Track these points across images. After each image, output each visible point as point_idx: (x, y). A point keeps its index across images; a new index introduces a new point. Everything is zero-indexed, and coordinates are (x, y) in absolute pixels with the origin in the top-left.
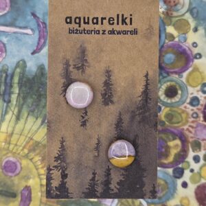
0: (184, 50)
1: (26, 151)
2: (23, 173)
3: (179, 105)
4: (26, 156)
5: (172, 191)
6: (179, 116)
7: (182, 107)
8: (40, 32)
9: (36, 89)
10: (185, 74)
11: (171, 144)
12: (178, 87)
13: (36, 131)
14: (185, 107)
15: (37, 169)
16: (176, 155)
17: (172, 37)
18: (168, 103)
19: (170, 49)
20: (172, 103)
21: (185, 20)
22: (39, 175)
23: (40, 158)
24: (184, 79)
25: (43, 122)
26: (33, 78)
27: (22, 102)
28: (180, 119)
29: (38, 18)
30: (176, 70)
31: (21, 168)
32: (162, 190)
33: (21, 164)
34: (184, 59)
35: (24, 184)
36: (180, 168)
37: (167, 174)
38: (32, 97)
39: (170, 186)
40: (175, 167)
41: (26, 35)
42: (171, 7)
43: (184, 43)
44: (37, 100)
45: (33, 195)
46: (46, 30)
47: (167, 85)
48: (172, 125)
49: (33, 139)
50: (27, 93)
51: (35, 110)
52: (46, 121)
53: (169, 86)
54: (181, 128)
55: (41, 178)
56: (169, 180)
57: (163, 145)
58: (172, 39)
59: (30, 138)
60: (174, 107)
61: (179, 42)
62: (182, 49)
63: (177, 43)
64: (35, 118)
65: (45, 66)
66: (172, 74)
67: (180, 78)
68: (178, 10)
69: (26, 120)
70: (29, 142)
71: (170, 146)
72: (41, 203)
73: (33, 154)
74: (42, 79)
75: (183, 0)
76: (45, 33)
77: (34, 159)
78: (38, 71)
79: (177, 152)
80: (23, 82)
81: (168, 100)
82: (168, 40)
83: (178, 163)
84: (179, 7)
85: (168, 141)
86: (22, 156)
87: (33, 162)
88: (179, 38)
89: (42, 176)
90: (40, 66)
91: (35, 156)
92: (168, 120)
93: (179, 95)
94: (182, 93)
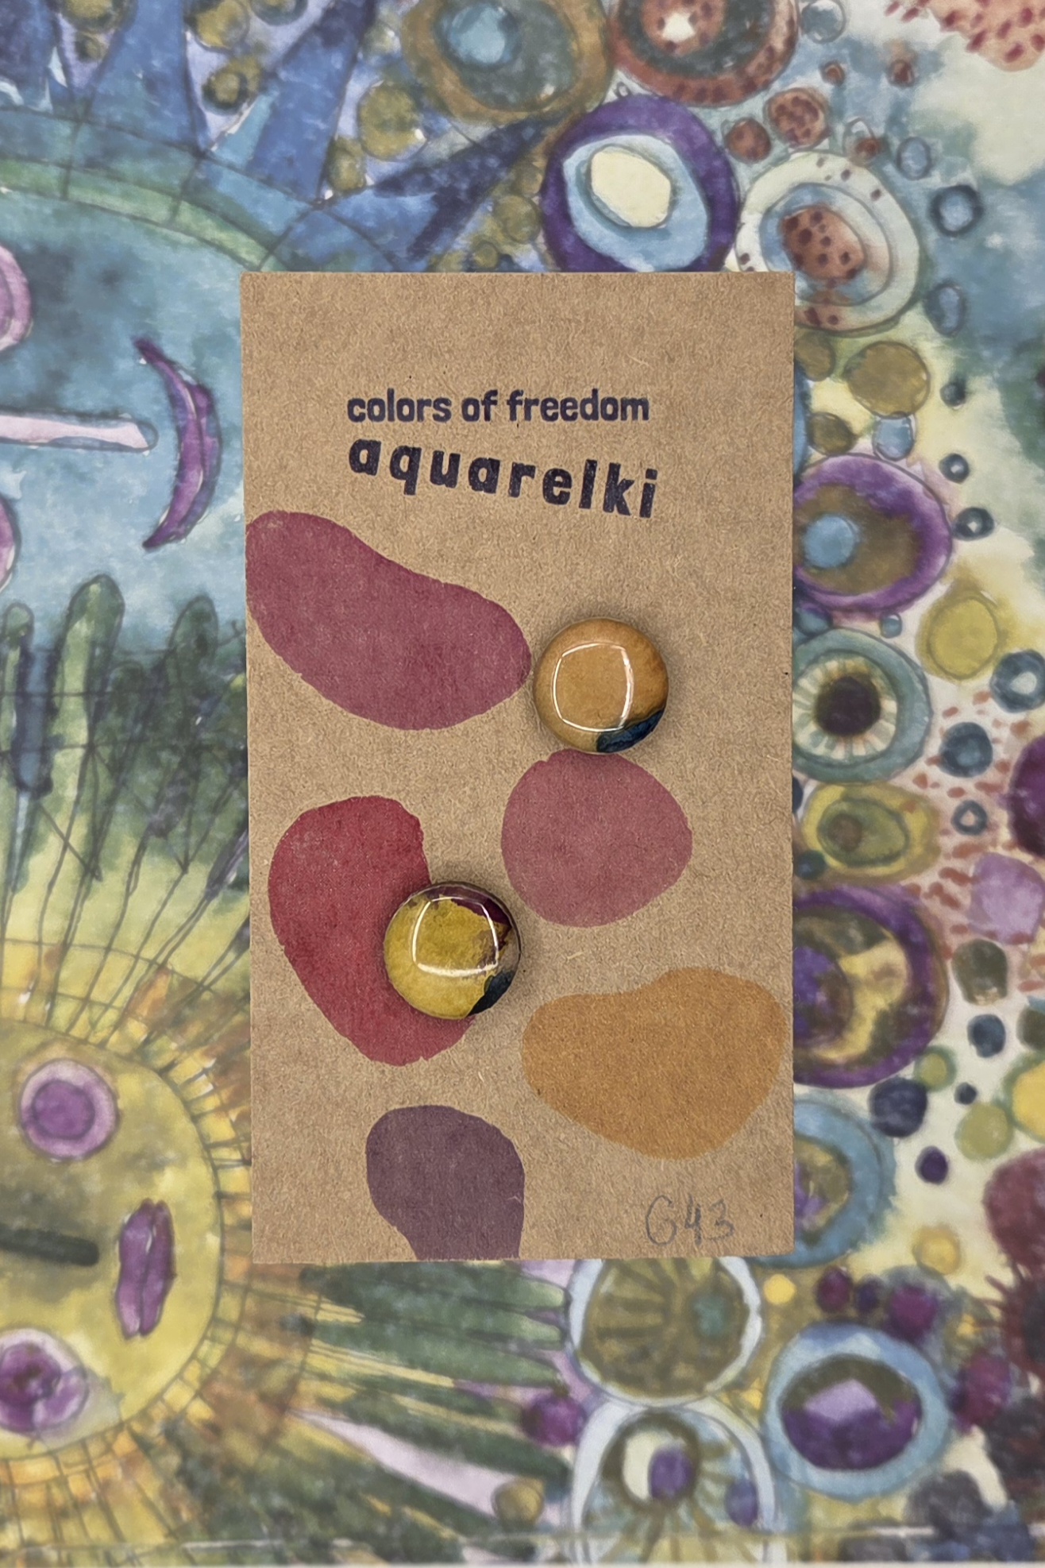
0: (906, 495)
1: (137, 1030)
2: (126, 1143)
3: (889, 773)
4: (140, 1056)
6: (892, 825)
7: (905, 780)
8: (181, 433)
9: (171, 719)
10: (913, 617)
11: (859, 965)
12: (879, 682)
13: (184, 931)
14: (922, 780)
15: (195, 1119)
16: (882, 1019)
17: (840, 433)
18: (830, 764)
19: (835, 495)
20: (854, 762)
21: (899, 345)
22: (208, 1147)
23: (209, 1063)
24: (908, 642)
25: (216, 882)
26: (159, 668)
27: (106, 786)
28: (900, 842)
29: (171, 363)
30: (869, 595)
31: (118, 1116)
32: (824, 1200)
33: (114, 1096)
34: (902, 540)
35: (132, 1194)
36: (905, 1084)
37: (845, 1115)
38: (155, 763)
39: (858, 1175)
40: (883, 1081)
41: (117, 454)
42: (832, 282)
43: (902, 463)
44: (182, 774)
45: (179, 1249)
46: (213, 425)
47: (827, 674)
48: (857, 872)
49: (170, 967)
50: (130, 742)
51: (175, 826)
52: (232, 877)
53: (836, 676)
54: (904, 883)
55: (217, 1163)
56: (855, 1148)
57: (816, 974)
58: (841, 443)
59: (155, 967)
60: (866, 783)
61: (880, 459)
62: (893, 489)
63: (867, 461)
64: (177, 865)
65: (216, 603)
66: (848, 617)
67: (887, 637)
68: (863, 300)
69: (130, 875)
70: (151, 984)
71: (854, 977)
72: (223, 1287)
73: (174, 1046)
74: (203, 668)
75: (890, 248)
76: (208, 440)
77: (178, 1068)
78: (180, 631)
79: (891, 1005)
80: (109, 689)
81: (831, 747)
82: (823, 451)
83: (896, 1060)
84: (869, 281)
85: (843, 953)
86: (118, 1055)
87: (176, 1081)
88: (874, 437)
89: (224, 1154)
90: (190, 605)
91: (185, 1054)
92: (837, 848)
93: (887, 720)
94: (900, 710)
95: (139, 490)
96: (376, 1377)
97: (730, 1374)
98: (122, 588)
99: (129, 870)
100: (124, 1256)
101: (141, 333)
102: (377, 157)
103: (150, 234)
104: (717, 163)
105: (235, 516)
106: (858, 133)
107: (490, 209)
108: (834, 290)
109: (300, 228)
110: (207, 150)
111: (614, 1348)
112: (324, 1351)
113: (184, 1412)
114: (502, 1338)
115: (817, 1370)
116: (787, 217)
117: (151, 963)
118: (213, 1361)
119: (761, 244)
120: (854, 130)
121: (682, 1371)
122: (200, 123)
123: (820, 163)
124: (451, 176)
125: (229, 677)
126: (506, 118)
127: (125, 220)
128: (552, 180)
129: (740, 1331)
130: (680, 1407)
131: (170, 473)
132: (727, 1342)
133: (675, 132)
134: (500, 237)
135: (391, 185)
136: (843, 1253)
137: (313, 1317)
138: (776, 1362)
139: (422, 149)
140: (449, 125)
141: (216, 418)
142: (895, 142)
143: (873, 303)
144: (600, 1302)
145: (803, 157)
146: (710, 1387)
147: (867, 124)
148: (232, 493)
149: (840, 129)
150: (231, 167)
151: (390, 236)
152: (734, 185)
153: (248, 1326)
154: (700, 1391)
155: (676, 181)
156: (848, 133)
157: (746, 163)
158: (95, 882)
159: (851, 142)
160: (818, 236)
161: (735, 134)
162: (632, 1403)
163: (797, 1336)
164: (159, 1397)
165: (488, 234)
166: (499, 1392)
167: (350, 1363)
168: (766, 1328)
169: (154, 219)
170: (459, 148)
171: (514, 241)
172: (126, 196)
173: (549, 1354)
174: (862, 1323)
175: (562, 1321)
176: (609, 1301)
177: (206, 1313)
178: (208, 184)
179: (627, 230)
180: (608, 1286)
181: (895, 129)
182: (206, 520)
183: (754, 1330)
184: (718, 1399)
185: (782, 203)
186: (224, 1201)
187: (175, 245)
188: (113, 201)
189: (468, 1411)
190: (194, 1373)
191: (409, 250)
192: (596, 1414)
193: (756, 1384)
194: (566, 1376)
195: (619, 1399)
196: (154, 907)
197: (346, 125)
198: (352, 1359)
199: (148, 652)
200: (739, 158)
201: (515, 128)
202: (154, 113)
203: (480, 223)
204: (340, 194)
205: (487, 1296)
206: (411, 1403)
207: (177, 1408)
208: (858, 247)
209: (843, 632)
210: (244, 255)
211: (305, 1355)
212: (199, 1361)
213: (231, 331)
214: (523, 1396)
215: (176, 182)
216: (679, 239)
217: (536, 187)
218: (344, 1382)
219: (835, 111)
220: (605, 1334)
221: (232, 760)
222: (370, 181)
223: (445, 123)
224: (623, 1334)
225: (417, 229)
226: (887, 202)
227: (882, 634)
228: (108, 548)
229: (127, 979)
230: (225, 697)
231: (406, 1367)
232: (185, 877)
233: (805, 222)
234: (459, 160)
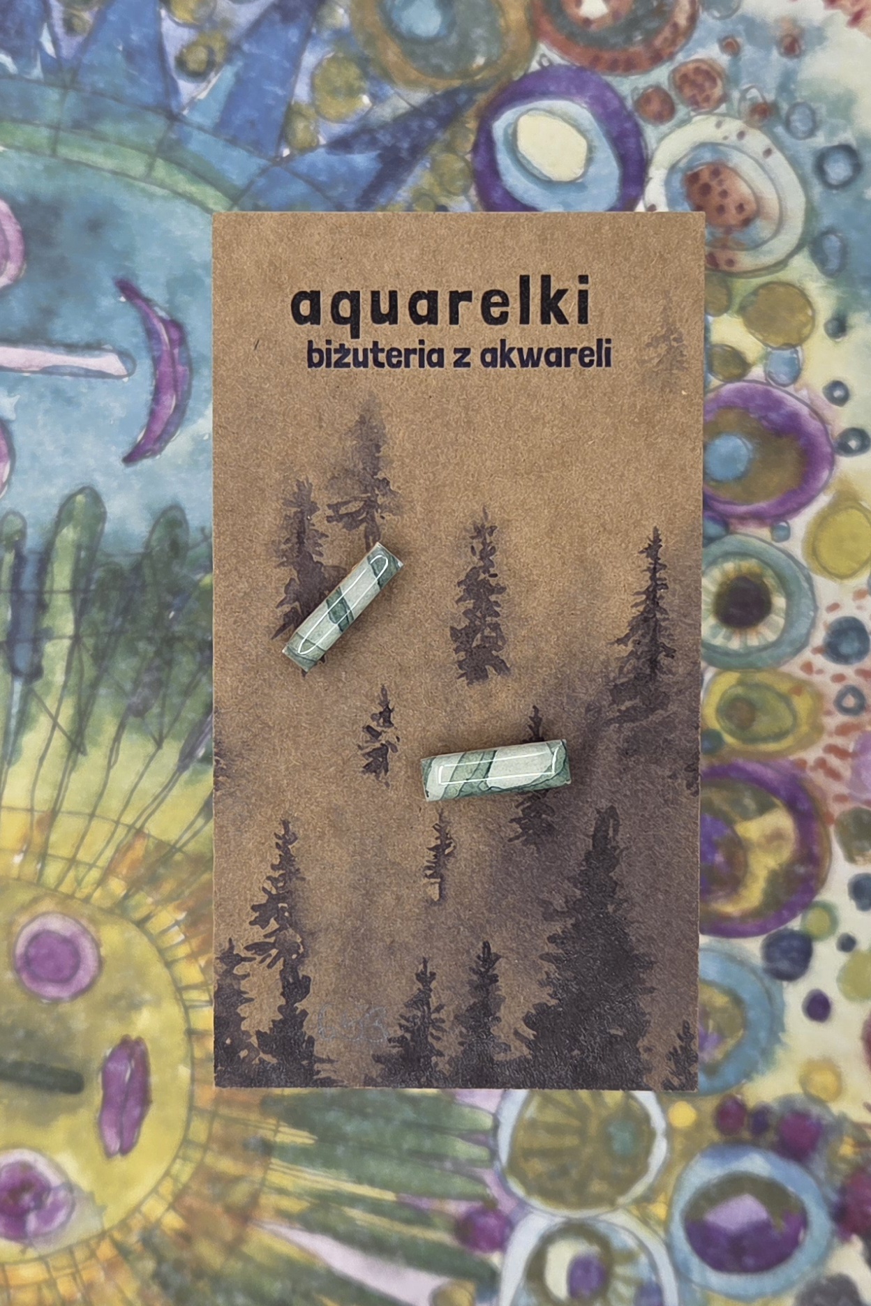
0: (794, 417)
1: (117, 887)
2: (108, 985)
3: (779, 661)
4: (119, 909)
5: (762, 1035)
6: (781, 707)
7: (793, 667)
8: (156, 362)
9: (147, 613)
10: (800, 523)
11: (752, 829)
12: (770, 581)
13: (159, 799)
14: (808, 667)
15: (169, 964)
16: (774, 877)
17: (736, 362)
18: (727, 653)
19: (731, 416)
20: (749, 652)
21: (788, 285)
22: (180, 989)
23: (181, 916)
24: (796, 546)
25: (186, 757)
26: (137, 568)
27: (90, 672)
28: (788, 722)
29: (147, 301)
30: (762, 505)
31: (101, 962)
32: (721, 1037)
33: (97, 944)
34: (791, 457)
35: (112, 1031)
36: (793, 935)
37: (740, 962)
38: (134, 652)
39: (752, 1015)
40: (773, 932)
41: (100, 381)
42: (729, 230)
43: (791, 389)
44: (157, 662)
45: (154, 1079)
46: (184, 355)
47: (725, 574)
48: (751, 748)
49: (146, 831)
50: (110, 634)
51: (151, 708)
52: (201, 752)
53: (732, 575)
54: (791, 758)
55: (188, 1004)
56: (750, 990)
57: (715, 838)
58: (736, 371)
59: (133, 831)
60: (759, 669)
61: (769, 384)
62: (782, 412)
63: (760, 387)
64: (152, 741)
65: (187, 512)
66: (743, 524)
67: (777, 541)
68: (756, 246)
69: (112, 751)
70: (130, 847)
71: (748, 840)
72: (193, 1112)
73: (150, 900)
74: (176, 569)
75: (780, 200)
76: (180, 368)
77: (153, 920)
78: (155, 537)
79: (780, 865)
80: (93, 587)
81: (728, 638)
82: (721, 378)
83: (785, 913)
84: (761, 228)
85: (737, 818)
86: (101, 909)
87: (152, 931)
88: (765, 366)
89: (194, 995)
90: (164, 512)
91: (160, 908)
92: (733, 727)
93: (777, 615)
94: (789, 606)
95: (118, 411)
96: (328, 1191)
97: (639, 1189)
98: (104, 498)
99: (110, 746)
100: (106, 1085)
101: (121, 274)
102: (329, 120)
103: (129, 186)
104: (628, 125)
105: (204, 435)
106: (751, 99)
107: (428, 165)
108: (730, 237)
109: (261, 182)
110: (180, 114)
111: (537, 1166)
112: (282, 1169)
113: (158, 1223)
114: (438, 1157)
115: (715, 1186)
116: (689, 173)
117: (130, 827)
118: (185, 1178)
119: (667, 196)
120: (749, 96)
121: (597, 1187)
122: (173, 90)
123: (719, 125)
124: (393, 136)
125: (198, 577)
126: (442, 86)
127: (108, 175)
128: (482, 140)
129: (648, 1151)
130: (595, 1218)
131: (146, 396)
132: (636, 1161)
133: (591, 98)
134: (437, 190)
135: (341, 144)
136: (738, 1082)
137: (272, 1139)
138: (679, 1179)
139: (368, 112)
140: (392, 92)
141: (187, 349)
142: (785, 107)
143: (765, 248)
144: (525, 1126)
145: (703, 120)
146: (622, 1200)
147: (760, 90)
148: (201, 415)
149: (736, 95)
150: (201, 128)
151: (341, 189)
152: (643, 144)
153: (215, 1147)
154: (612, 1204)
155: (592, 141)
156: (743, 98)
157: (654, 124)
158: (80, 756)
159: (746, 106)
160: (717, 189)
161: (644, 100)
162: (553, 1215)
163: (698, 1155)
164: (137, 1209)
165: (427, 187)
166: (435, 1204)
167: (305, 1179)
168: (671, 1149)
169: (132, 173)
170: (401, 111)
171: (450, 193)
172: (107, 153)
173: (479, 1171)
174: (755, 1144)
175: (491, 1142)
176: (532, 1125)
177: (178, 1135)
178: (181, 142)
179: (549, 184)
180: (531, 1112)
181: (784, 94)
182: (179, 439)
183: (660, 1150)
184: (629, 1211)
185: (685, 160)
186: (194, 1037)
187: (151, 196)
188: (97, 158)
189: (408, 1222)
190: (167, 1188)
191: (357, 201)
192: (522, 1223)
193: (662, 1198)
194: (494, 1191)
195: (541, 1211)
196: (133, 778)
197: (302, 91)
198: (307, 1176)
199: (127, 554)
200: (645, 120)
201: (450, 94)
202: (133, 80)
203: (420, 177)
204: (296, 152)
205: (425, 1121)
206: (357, 1214)
207: (153, 1219)
208: (752, 198)
209: (739, 537)
210: (211, 206)
211: (265, 1173)
212: (171, 1177)
213: (200, 272)
214: (457, 1208)
215: (152, 141)
216: (595, 192)
217: (469, 147)
218: (299, 1196)
219: (731, 79)
220: (528, 1153)
221: (201, 650)
222: (323, 141)
223: (389, 90)
224: (544, 1154)
225: (364, 183)
226: (778, 159)
227: (773, 539)
228: (92, 462)
229: (108, 842)
230: (196, 594)
231: (355, 1182)
232: (160, 752)
233: (705, 177)
234: (401, 123)
